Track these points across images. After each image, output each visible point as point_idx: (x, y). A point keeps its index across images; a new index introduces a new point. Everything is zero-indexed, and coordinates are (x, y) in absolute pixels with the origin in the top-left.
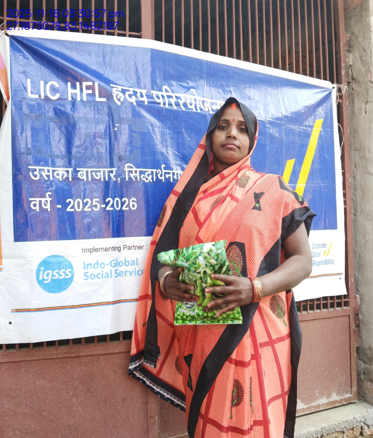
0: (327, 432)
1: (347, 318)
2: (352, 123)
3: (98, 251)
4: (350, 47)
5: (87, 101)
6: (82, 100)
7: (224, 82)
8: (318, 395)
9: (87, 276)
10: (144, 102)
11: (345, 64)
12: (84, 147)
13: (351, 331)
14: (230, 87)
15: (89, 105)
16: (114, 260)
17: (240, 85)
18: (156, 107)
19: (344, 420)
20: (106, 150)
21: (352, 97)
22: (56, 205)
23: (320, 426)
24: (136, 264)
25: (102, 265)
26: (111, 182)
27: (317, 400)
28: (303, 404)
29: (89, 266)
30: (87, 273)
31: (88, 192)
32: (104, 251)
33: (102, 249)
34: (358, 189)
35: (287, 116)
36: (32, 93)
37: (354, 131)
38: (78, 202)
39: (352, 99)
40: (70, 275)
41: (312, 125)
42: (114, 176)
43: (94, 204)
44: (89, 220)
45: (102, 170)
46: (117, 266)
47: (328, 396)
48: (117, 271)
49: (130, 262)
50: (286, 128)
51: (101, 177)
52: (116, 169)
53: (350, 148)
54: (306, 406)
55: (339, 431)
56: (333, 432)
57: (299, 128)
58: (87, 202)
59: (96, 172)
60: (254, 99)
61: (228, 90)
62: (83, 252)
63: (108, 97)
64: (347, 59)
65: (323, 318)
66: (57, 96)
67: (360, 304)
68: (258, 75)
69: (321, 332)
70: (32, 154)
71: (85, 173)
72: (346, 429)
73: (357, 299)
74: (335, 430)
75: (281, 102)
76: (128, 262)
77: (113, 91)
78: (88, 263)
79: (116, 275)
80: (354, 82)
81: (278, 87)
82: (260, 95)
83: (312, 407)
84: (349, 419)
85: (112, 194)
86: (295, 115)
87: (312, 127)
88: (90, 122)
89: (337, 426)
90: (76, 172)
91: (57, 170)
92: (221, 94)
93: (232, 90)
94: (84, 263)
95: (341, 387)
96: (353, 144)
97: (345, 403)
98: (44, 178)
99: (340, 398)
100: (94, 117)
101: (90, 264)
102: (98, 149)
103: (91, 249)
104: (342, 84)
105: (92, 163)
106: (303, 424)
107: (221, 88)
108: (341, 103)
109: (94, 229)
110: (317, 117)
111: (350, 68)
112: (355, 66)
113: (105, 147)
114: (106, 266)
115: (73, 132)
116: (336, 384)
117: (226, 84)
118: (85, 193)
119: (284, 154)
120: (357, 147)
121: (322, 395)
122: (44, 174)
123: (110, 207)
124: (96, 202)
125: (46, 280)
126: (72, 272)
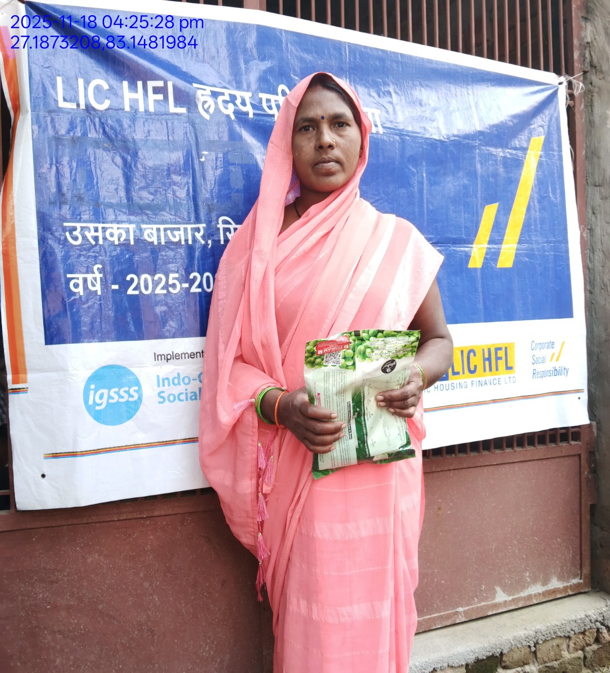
0: (544, 638)
1: (577, 458)
2: (590, 139)
3: (179, 358)
4: (588, 13)
5: (155, 114)
6: (146, 111)
7: (379, 78)
8: (529, 580)
9: (163, 397)
10: (247, 114)
11: (579, 41)
12: (152, 190)
13: (582, 480)
14: (389, 85)
15: (158, 119)
17: (404, 81)
18: (268, 122)
19: (570, 619)
20: (188, 194)
21: (590, 96)
22: (110, 285)
23: (534, 629)
25: (186, 381)
26: (197, 247)
27: (527, 589)
28: (505, 595)
29: (166, 382)
30: (163, 392)
31: (160, 262)
32: (188, 358)
33: (185, 354)
34: (598, 250)
35: (484, 131)
36: (65, 100)
37: (593, 154)
38: (146, 281)
39: (589, 101)
40: (136, 396)
41: (525, 146)
42: (201, 237)
43: (171, 282)
44: (164, 308)
45: (182, 227)
47: (545, 582)
50: (482, 151)
51: (180, 237)
52: (204, 225)
53: (585, 182)
54: (510, 598)
55: (562, 635)
56: (553, 639)
57: (503, 152)
58: (160, 279)
59: (172, 230)
60: (429, 104)
61: (385, 91)
62: (155, 360)
63: (190, 107)
64: (582, 32)
65: (537, 460)
66: (106, 104)
67: (597, 436)
68: (434, 66)
69: (534, 481)
70: (69, 203)
71: (155, 232)
72: (573, 632)
73: (592, 428)
74: (556, 635)
75: (474, 109)
77: (197, 97)
78: (165, 377)
80: (594, 71)
81: (468, 85)
82: (439, 98)
83: (519, 599)
84: (579, 617)
85: (198, 266)
86: (496, 130)
87: (525, 150)
88: (161, 147)
89: (560, 627)
90: (139, 230)
91: (110, 228)
92: (374, 97)
93: (392, 91)
94: (158, 376)
95: (565, 568)
96: (590, 175)
97: (571, 593)
98: (90, 242)
99: (564, 585)
100: (167, 139)
101: (168, 379)
102: (174, 192)
103: (169, 354)
104: (573, 76)
105: (166, 215)
106: (505, 626)
107: (373, 88)
108: (572, 106)
109: (172, 324)
110: (534, 132)
111: (587, 47)
112: (595, 44)
113: (186, 188)
114: (192, 381)
115: (135, 165)
116: (557, 563)
117: (382, 80)
118: (156, 265)
119: (479, 195)
120: (597, 179)
121: (535, 580)
122: (90, 235)
123: (196, 288)
124: (174, 279)
125: (100, 405)
126: (139, 391)
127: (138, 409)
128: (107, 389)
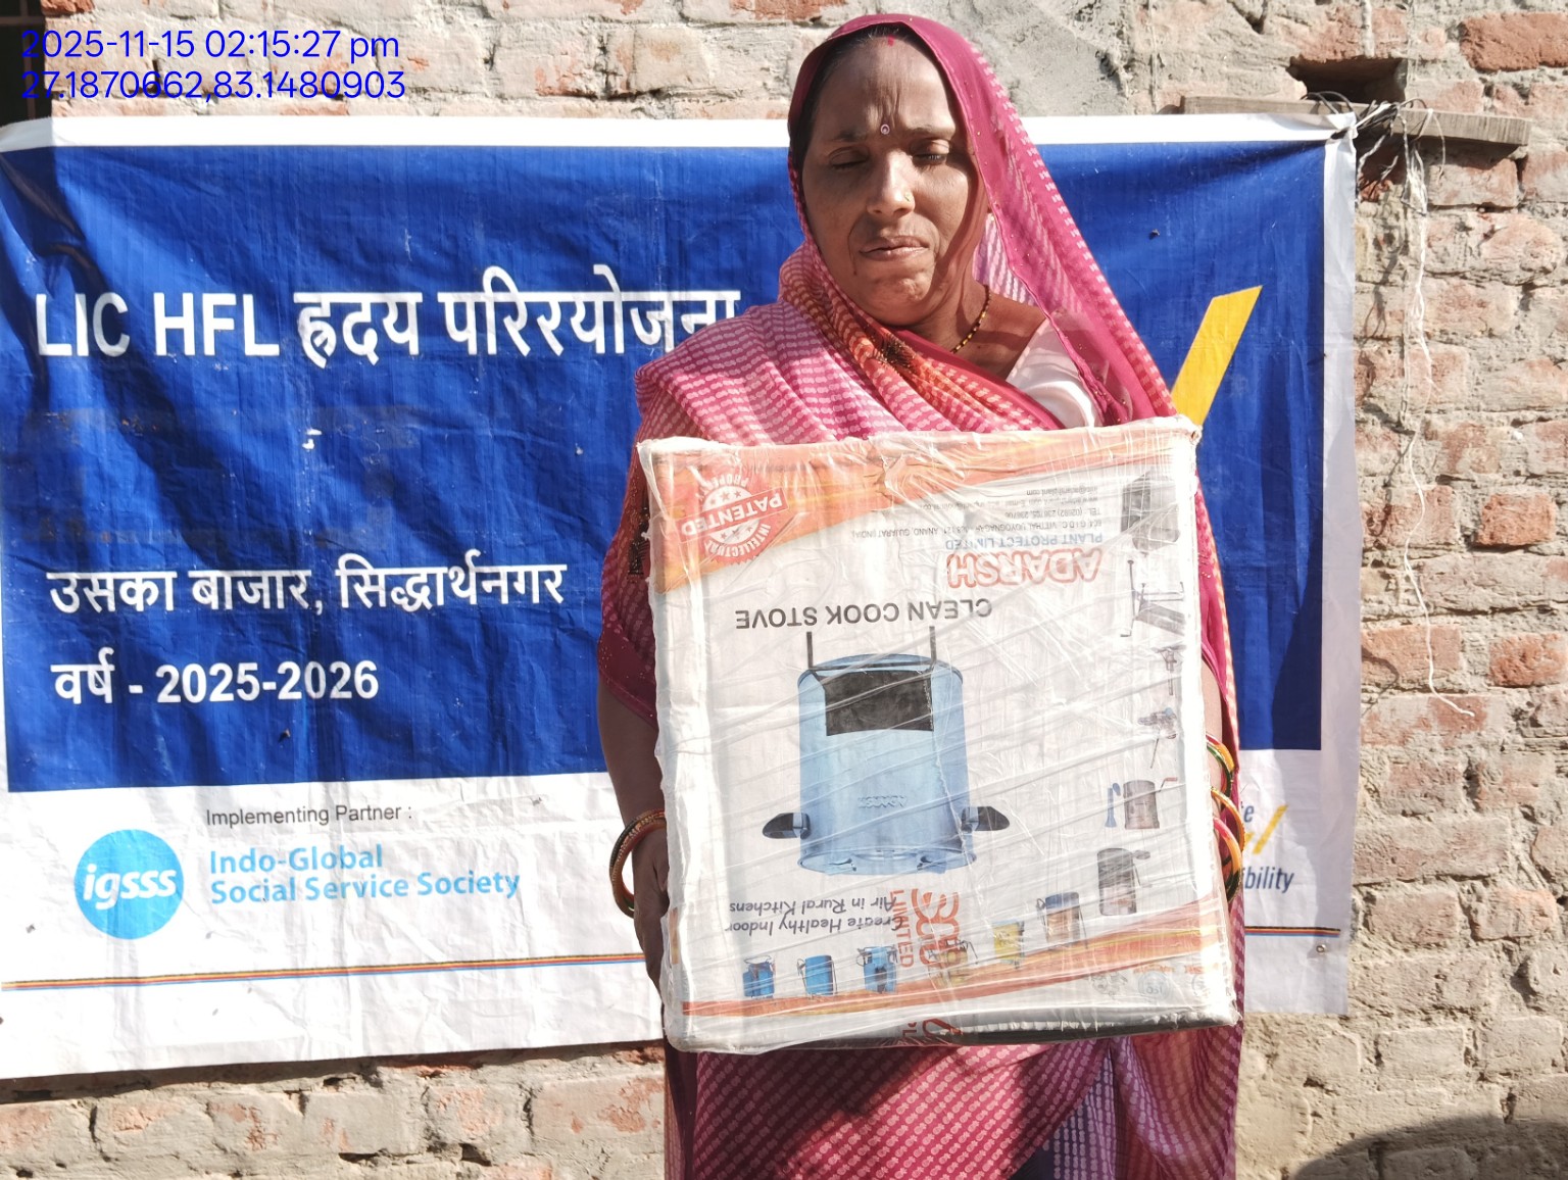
3: (253, 823)
5: (220, 356)
6: (199, 355)
9: (219, 893)
10: (405, 347)
16: (304, 850)
22: (127, 686)
24: (375, 863)
25: (267, 864)
29: (228, 864)
30: (222, 883)
32: (271, 822)
33: (264, 815)
38: (194, 675)
40: (172, 888)
43: (241, 679)
45: (265, 574)
46: (315, 867)
48: (313, 883)
49: (359, 858)
51: (261, 596)
52: (308, 572)
58: (221, 674)
59: (247, 581)
62: (209, 823)
66: (123, 343)
71: (214, 586)
76: (350, 854)
78: (225, 857)
79: (312, 894)
90: (184, 583)
94: (213, 854)
98: (92, 607)
101: (230, 859)
103: (233, 814)
114: (277, 866)
122: (90, 595)
123: (292, 690)
124: (247, 672)
125: (104, 901)
126: (178, 880)
127: (174, 910)
128: (115, 871)
